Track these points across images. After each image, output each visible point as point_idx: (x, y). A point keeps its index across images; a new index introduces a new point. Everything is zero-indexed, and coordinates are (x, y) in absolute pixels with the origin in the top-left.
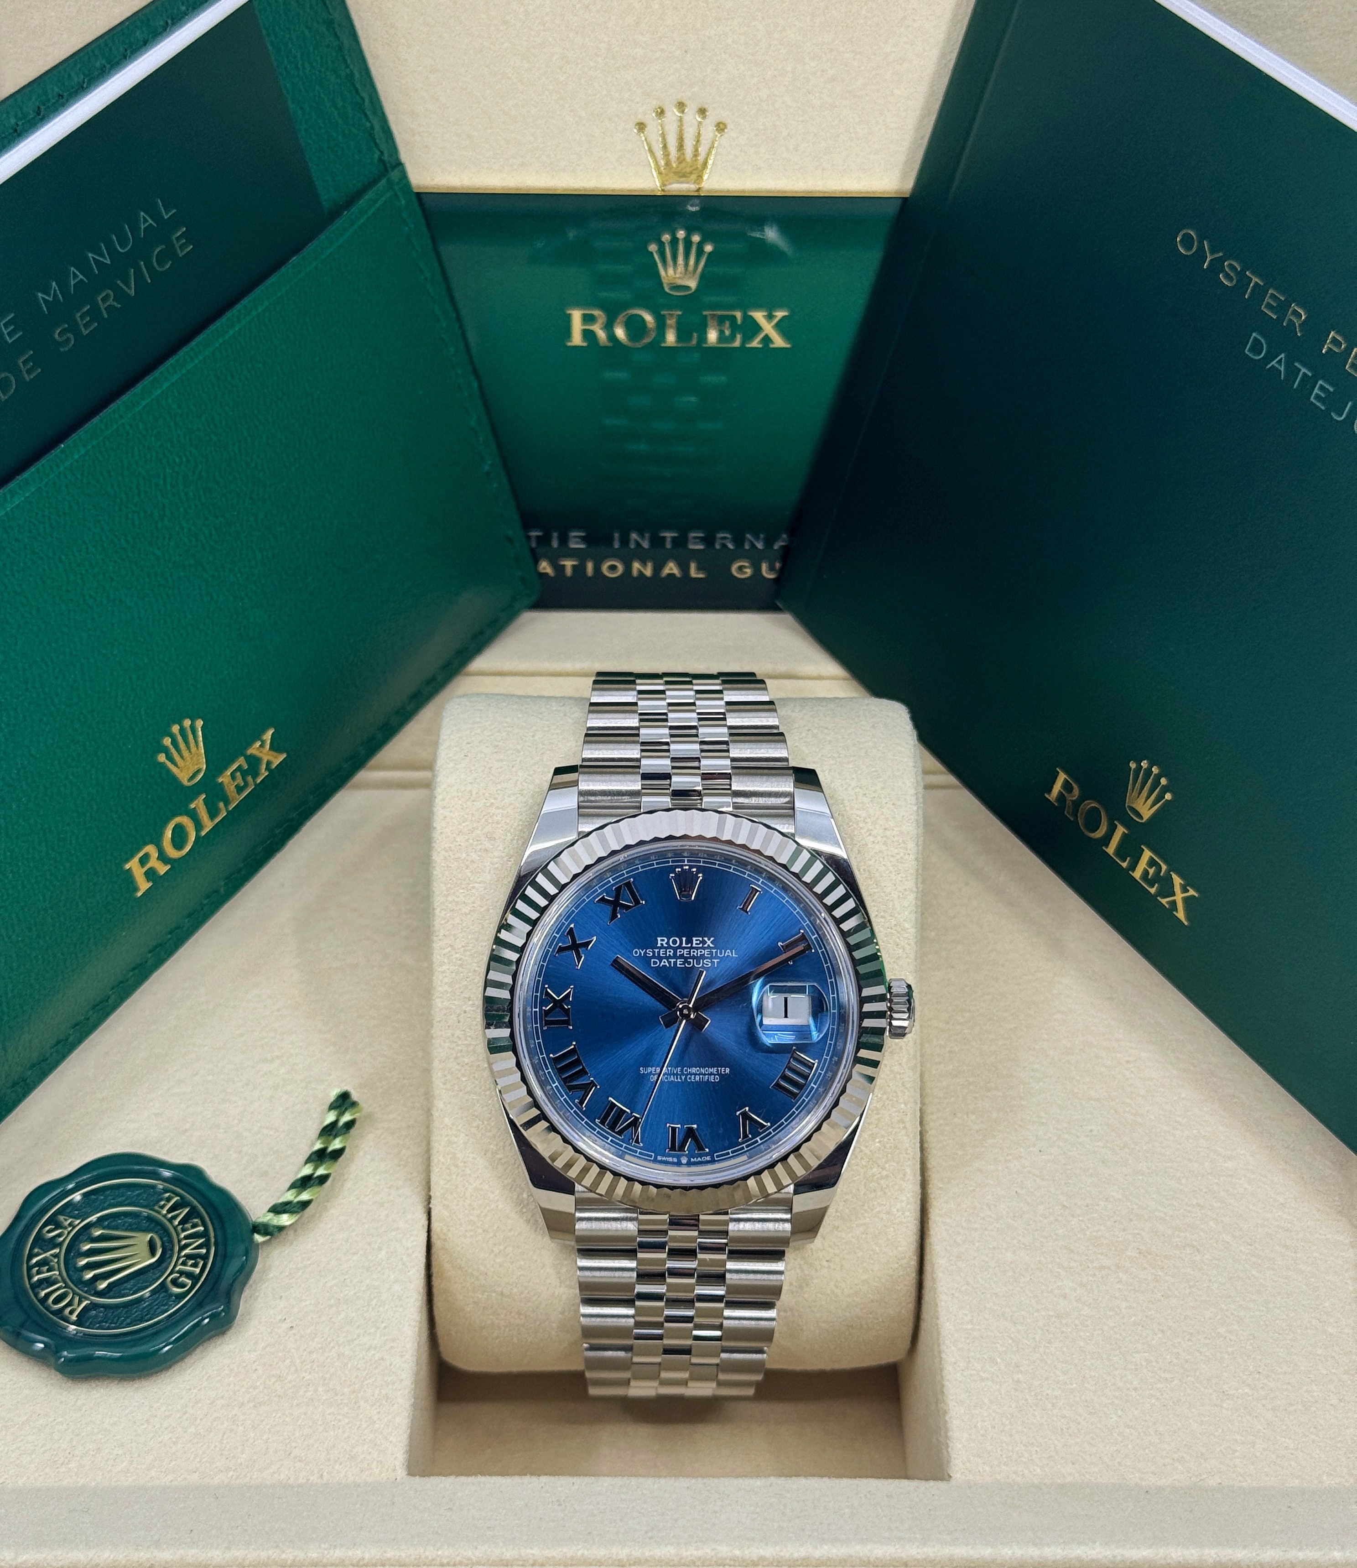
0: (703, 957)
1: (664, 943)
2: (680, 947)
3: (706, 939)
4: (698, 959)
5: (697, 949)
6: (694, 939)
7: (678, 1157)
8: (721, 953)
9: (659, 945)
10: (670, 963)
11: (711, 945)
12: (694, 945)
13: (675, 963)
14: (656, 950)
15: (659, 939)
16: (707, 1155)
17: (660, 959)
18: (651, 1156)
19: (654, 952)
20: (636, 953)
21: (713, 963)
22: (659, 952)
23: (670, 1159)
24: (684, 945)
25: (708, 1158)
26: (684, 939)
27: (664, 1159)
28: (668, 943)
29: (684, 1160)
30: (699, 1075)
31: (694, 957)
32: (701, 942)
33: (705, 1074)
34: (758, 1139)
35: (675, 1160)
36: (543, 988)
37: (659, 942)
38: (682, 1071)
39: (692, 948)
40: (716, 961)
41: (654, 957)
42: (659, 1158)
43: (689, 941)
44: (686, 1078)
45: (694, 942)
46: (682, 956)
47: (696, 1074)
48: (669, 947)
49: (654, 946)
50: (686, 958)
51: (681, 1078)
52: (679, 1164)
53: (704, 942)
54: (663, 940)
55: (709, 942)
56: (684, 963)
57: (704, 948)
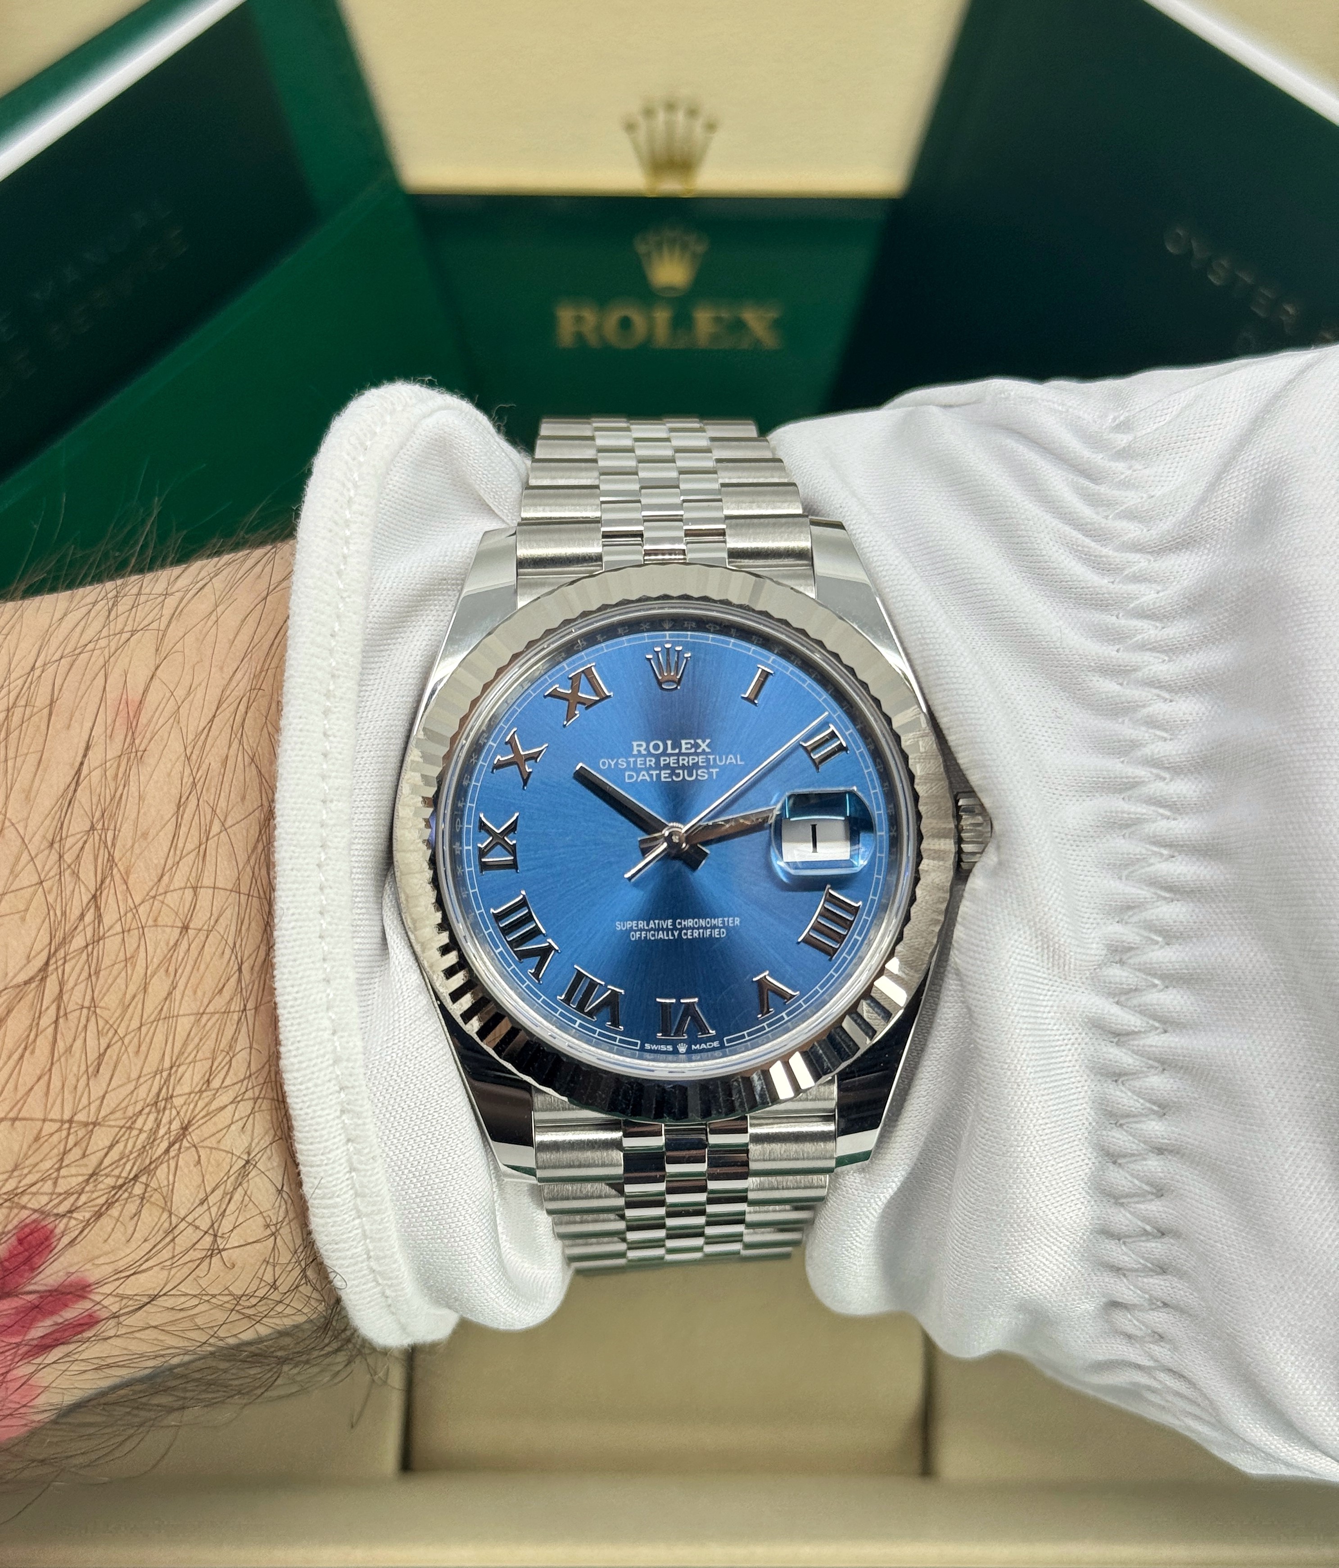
0: (696, 766)
1: (642, 749)
2: (664, 753)
3: (699, 741)
4: (690, 769)
5: (688, 755)
6: (683, 742)
7: (674, 1044)
8: (721, 760)
9: (635, 752)
10: (651, 776)
11: (707, 750)
12: (683, 751)
13: (659, 776)
14: (632, 760)
15: (635, 744)
16: (712, 1039)
17: (638, 771)
18: (636, 1044)
19: (628, 763)
20: (604, 764)
21: (710, 774)
22: (635, 762)
23: (663, 1048)
24: (669, 751)
25: (716, 1044)
26: (669, 743)
27: (654, 1047)
28: (647, 748)
29: (682, 1048)
30: (698, 928)
31: (683, 767)
32: (692, 746)
33: (706, 928)
34: (784, 1014)
35: (670, 1048)
36: (477, 815)
37: (635, 748)
38: (674, 924)
39: (680, 754)
40: (714, 771)
41: (629, 768)
42: (648, 1047)
43: (676, 745)
44: (680, 934)
45: (684, 746)
46: (667, 766)
47: (693, 928)
48: (650, 754)
49: (628, 753)
50: (673, 770)
51: (673, 935)
52: (675, 1052)
53: (697, 746)
54: (641, 745)
55: (704, 746)
56: (670, 776)
57: (696, 754)
